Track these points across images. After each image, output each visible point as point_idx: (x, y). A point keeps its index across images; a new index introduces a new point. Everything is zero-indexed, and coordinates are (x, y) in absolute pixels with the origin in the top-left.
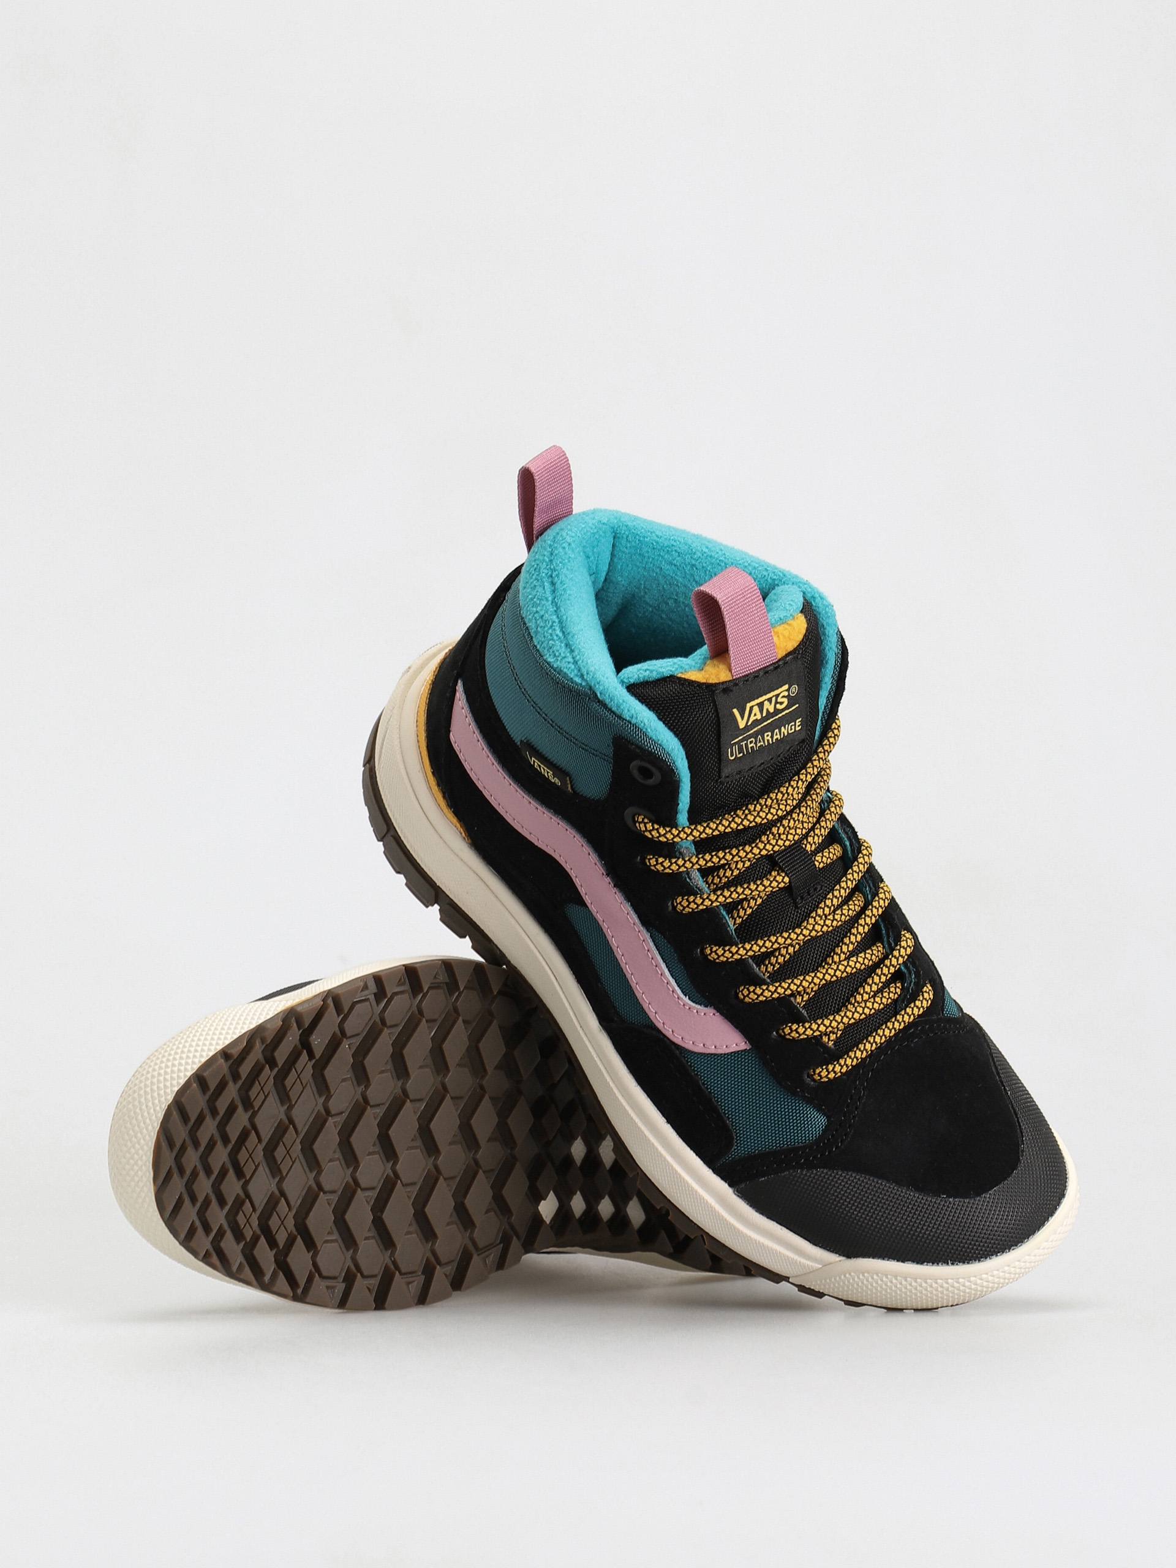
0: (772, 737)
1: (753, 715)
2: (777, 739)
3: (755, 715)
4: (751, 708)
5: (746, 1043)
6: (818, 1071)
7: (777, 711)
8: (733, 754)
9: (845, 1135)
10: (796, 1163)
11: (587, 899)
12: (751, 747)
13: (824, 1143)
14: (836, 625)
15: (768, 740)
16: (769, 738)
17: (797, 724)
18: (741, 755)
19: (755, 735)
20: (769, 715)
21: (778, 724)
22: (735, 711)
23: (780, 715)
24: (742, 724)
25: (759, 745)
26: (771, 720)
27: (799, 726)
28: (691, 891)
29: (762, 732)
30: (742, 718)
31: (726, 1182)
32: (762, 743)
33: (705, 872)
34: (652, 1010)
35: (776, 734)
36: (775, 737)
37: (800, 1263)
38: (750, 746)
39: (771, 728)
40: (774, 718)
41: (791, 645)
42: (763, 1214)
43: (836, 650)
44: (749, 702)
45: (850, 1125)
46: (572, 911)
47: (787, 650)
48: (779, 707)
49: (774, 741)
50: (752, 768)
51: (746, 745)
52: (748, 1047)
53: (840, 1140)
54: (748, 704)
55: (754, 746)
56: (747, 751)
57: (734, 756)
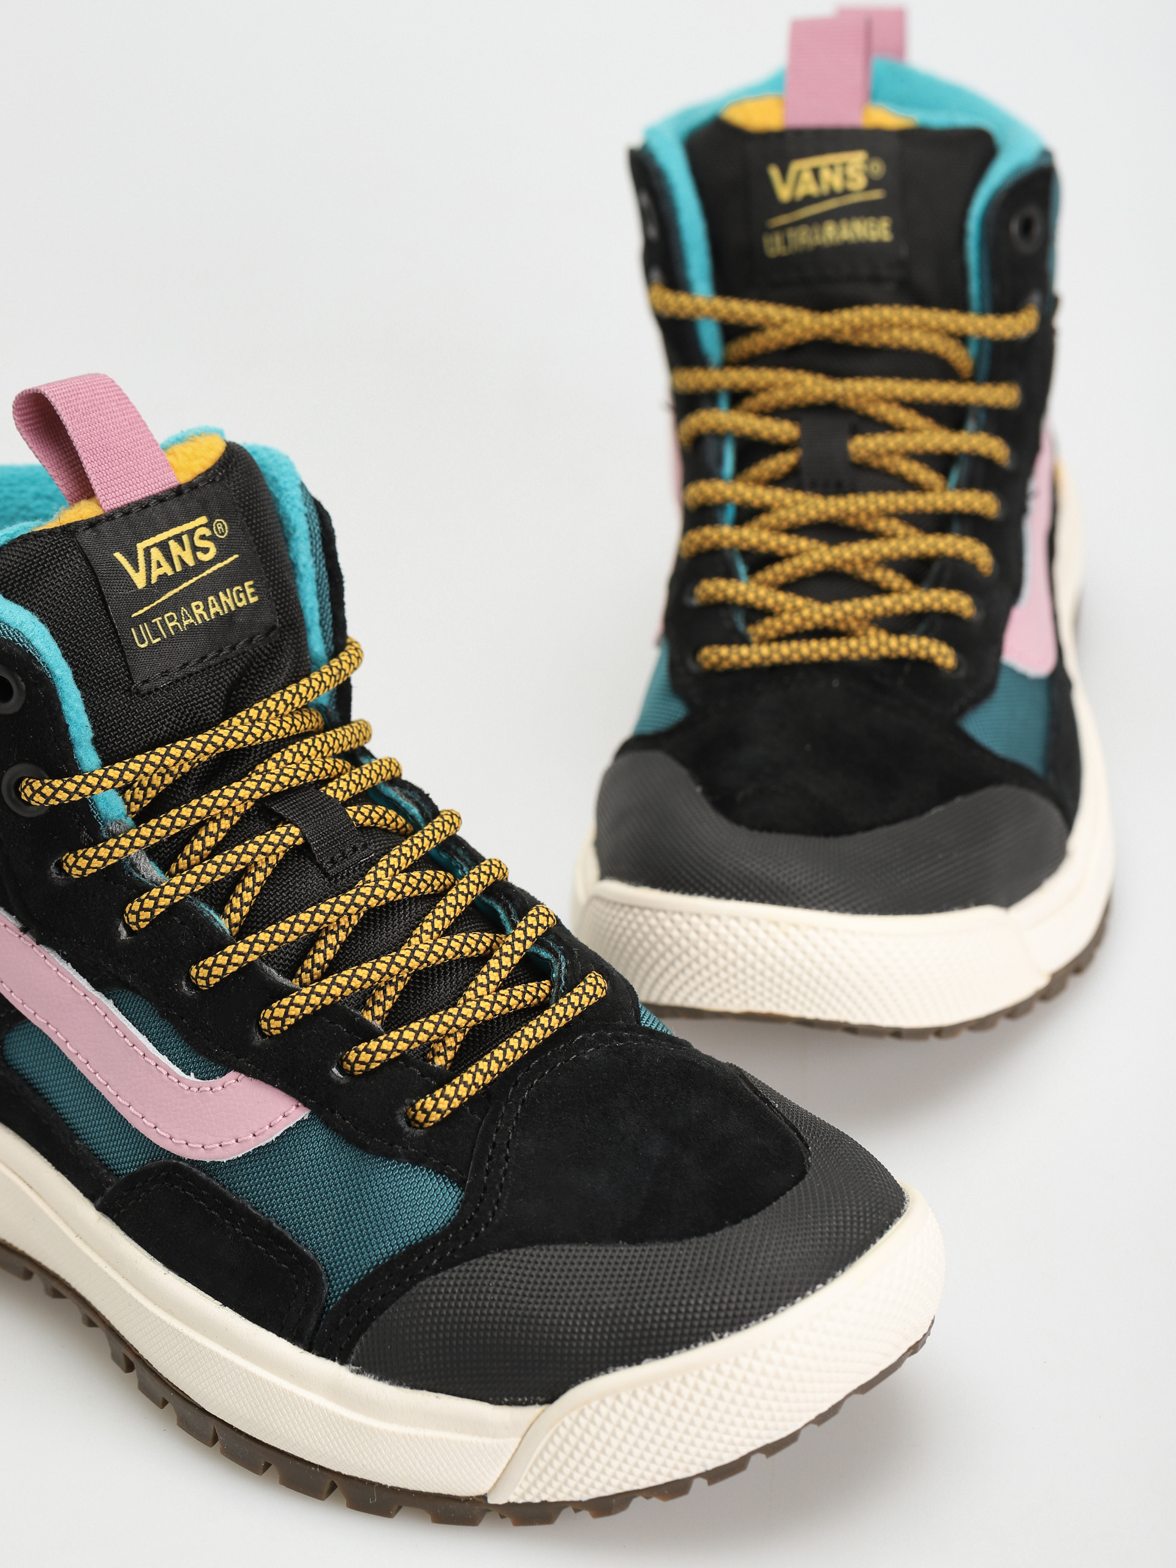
0: (207, 609)
1: (154, 565)
2: (217, 614)
3: (160, 565)
4: (147, 551)
5: (297, 1106)
6: (418, 1105)
7: (201, 566)
8: (143, 639)
9: (498, 1202)
10: (427, 1268)
11: (26, 1010)
12: (173, 627)
13: (465, 1226)
14: (295, 474)
15: (201, 616)
16: (201, 611)
17: (249, 591)
18: (158, 640)
19: (173, 606)
20: (188, 572)
21: (211, 588)
22: (118, 555)
23: (209, 571)
24: (140, 581)
25: (186, 623)
26: (195, 579)
27: (253, 595)
28: (141, 888)
29: (184, 601)
30: (136, 568)
31: (334, 1360)
32: (192, 621)
34: (149, 1124)
35: (214, 606)
36: (212, 611)
37: (484, 1445)
38: (170, 625)
39: (199, 593)
40: (200, 576)
42: (400, 1384)
43: (306, 510)
44: (141, 540)
45: (501, 1186)
46: (19, 1051)
47: (193, 473)
48: (204, 557)
49: (213, 617)
50: (187, 664)
51: (163, 622)
52: (303, 1113)
53: (490, 1214)
54: (138, 545)
55: (178, 624)
56: (167, 634)
57: (147, 642)
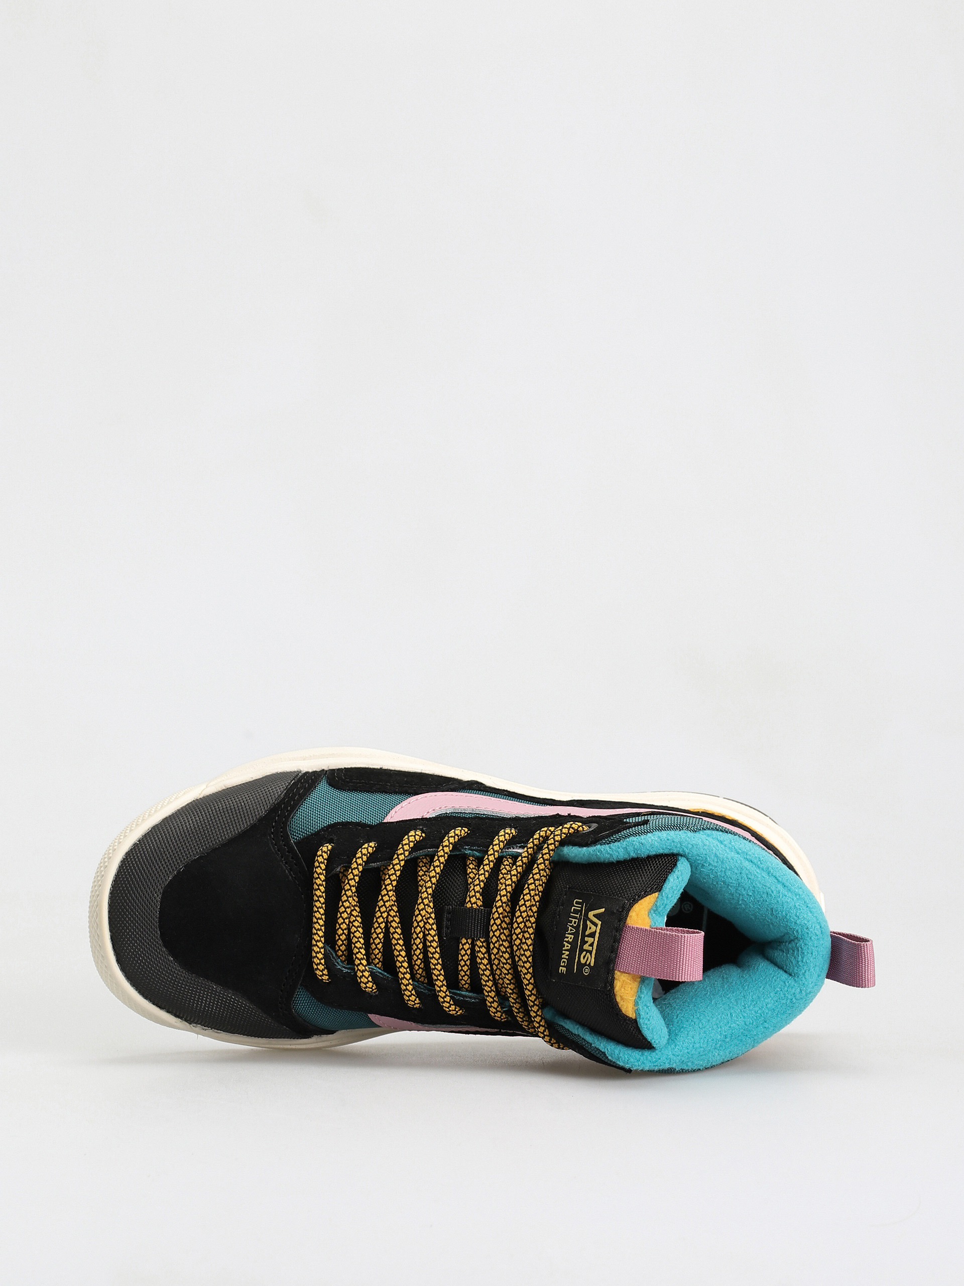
0: (568, 942)
1: (592, 926)
2: (564, 946)
3: (590, 928)
4: (596, 925)
7: (581, 951)
8: (577, 904)
12: (571, 921)
15: (567, 938)
16: (569, 939)
17: (563, 969)
18: (572, 911)
19: (577, 928)
20: (582, 942)
21: (572, 951)
22: (602, 909)
23: (578, 953)
24: (591, 914)
25: (569, 929)
27: (561, 970)
29: (576, 935)
30: (595, 916)
32: (569, 932)
33: (515, 857)
35: (567, 947)
36: (566, 945)
38: (574, 920)
39: (574, 944)
40: (579, 948)
41: (618, 985)
44: (601, 926)
47: (617, 979)
48: (584, 953)
54: (600, 922)
55: (571, 924)
56: (571, 916)
57: (575, 905)
